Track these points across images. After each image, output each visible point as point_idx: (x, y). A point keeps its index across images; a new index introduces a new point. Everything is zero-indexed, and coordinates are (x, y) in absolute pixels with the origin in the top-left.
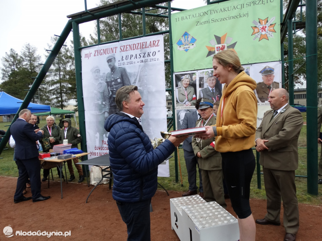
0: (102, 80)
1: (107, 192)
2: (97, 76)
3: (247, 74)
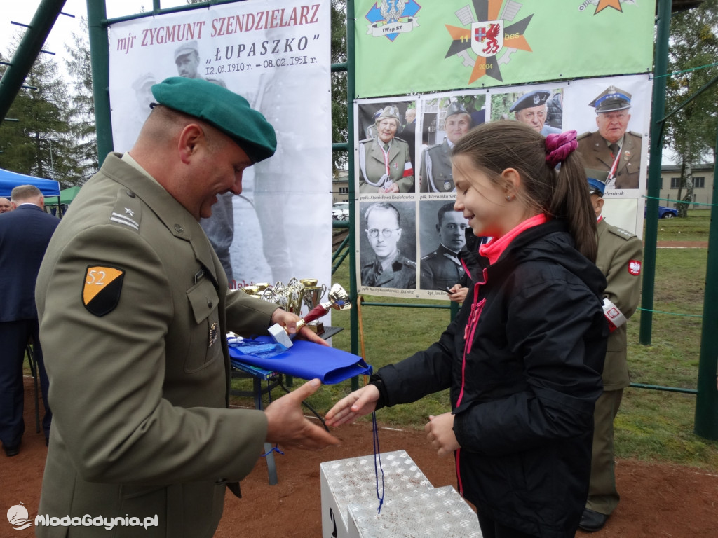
3: (554, 108)
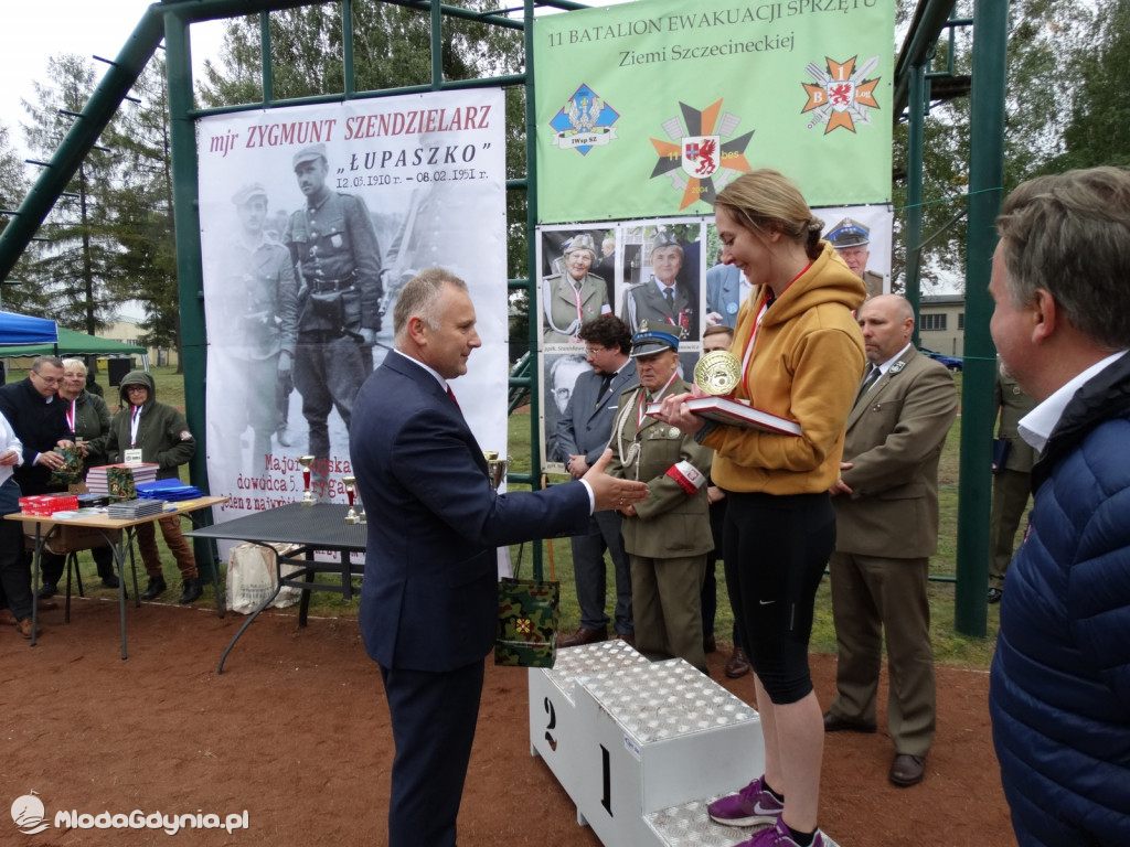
0: (274, 234)
1: (294, 635)
2: (254, 219)
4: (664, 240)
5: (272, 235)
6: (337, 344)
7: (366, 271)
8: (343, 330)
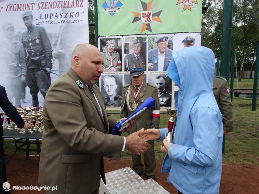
2: (10, 34)
3: (170, 43)
4: (136, 42)
5: (16, 39)
6: (39, 72)
7: (47, 50)
8: (41, 68)
